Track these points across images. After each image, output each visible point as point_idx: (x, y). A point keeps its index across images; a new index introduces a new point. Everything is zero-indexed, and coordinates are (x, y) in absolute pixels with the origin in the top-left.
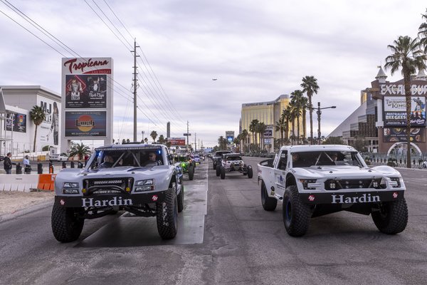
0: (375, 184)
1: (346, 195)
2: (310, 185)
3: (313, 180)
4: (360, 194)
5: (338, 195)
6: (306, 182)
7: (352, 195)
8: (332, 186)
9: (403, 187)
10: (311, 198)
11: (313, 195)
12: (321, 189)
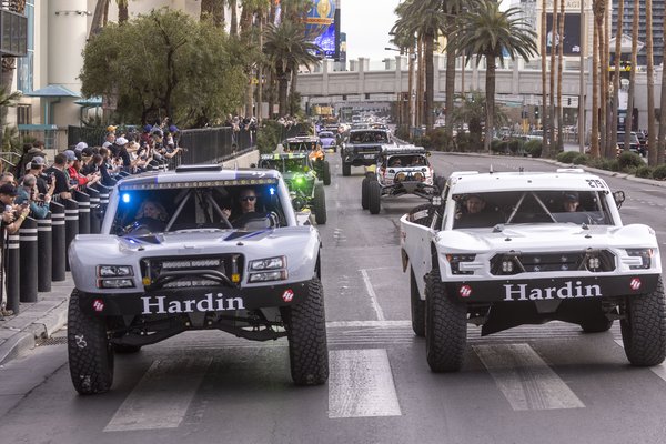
0: (594, 262)
1: (532, 284)
2: (464, 266)
3: (470, 257)
4: (560, 282)
5: (515, 284)
6: (457, 259)
7: (543, 284)
8: (508, 266)
9: (656, 269)
10: (465, 292)
11: (468, 284)
12: (483, 273)
